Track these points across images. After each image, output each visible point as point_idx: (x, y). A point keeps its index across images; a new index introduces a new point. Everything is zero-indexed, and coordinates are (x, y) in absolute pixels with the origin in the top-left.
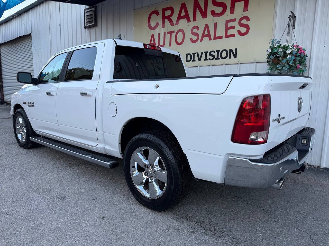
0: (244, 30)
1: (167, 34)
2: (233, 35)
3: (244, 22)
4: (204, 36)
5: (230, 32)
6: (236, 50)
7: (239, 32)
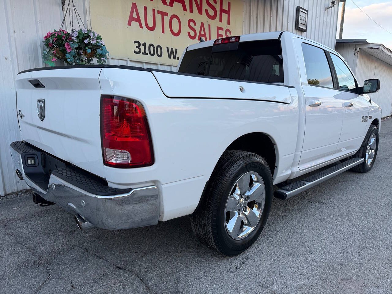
1: (158, 13)
4: (200, 35)
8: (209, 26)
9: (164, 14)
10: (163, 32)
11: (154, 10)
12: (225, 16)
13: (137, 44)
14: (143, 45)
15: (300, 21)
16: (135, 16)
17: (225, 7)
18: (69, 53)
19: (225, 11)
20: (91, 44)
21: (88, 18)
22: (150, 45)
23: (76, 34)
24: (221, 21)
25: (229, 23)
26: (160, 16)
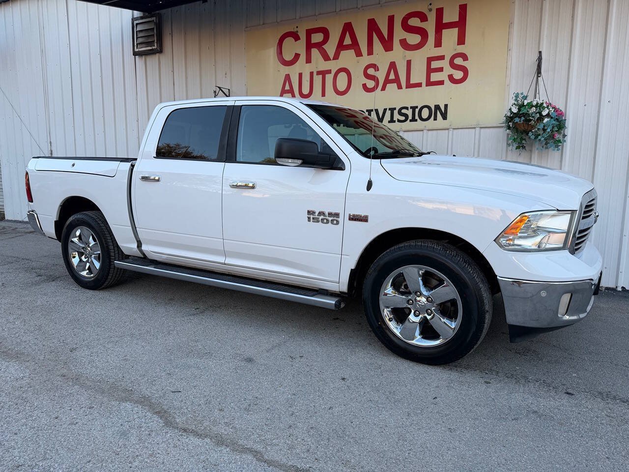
0: (458, 75)
1: (317, 75)
2: (441, 83)
3: (459, 61)
4: (387, 81)
5: (435, 77)
6: (446, 106)
7: (451, 77)
8: (409, 63)
9: (323, 73)
10: (324, 95)
11: (312, 74)
12: (450, 33)
16: (287, 87)
17: (451, 15)
19: (450, 25)
24: (438, 45)
25: (461, 41)
26: (321, 76)
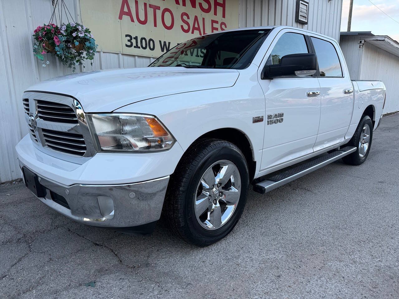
4: (194, 28)
8: (204, 19)
9: (155, 8)
10: (155, 25)
11: (145, 4)
12: (220, 9)
13: (129, 38)
14: (134, 38)
15: (300, 13)
16: (126, 10)
18: (58, 46)
19: (220, 5)
20: (79, 37)
21: (78, 13)
22: (142, 39)
23: (64, 28)
24: (215, 14)
25: (224, 16)
26: (152, 9)
